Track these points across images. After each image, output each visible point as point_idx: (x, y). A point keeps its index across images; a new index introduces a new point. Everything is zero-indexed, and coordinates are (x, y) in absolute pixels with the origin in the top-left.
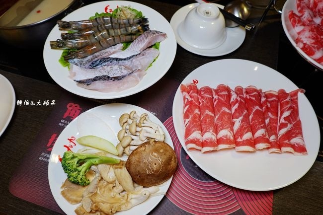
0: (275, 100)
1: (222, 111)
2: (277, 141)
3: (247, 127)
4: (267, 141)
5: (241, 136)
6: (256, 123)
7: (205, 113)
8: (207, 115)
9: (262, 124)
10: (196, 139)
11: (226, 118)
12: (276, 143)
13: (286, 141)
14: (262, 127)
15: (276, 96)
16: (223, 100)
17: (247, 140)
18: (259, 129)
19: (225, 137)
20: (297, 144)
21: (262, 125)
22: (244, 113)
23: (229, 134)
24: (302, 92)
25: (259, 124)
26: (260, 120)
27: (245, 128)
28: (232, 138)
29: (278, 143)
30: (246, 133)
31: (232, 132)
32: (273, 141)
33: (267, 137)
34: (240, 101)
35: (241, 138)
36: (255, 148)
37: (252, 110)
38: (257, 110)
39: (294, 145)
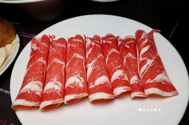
0: (133, 42)
1: (73, 57)
2: (139, 83)
3: (101, 70)
4: (127, 83)
5: (94, 80)
6: (111, 65)
7: (53, 61)
8: (55, 63)
9: (119, 65)
10: (30, 91)
11: (75, 64)
12: (138, 85)
13: (149, 81)
14: (119, 69)
15: (133, 39)
16: (75, 46)
17: (100, 85)
18: (115, 71)
19: (72, 86)
20: (164, 81)
21: (119, 67)
22: (99, 56)
23: (77, 80)
24: (157, 32)
25: (115, 66)
26: (117, 62)
27: (98, 72)
28: (81, 85)
29: (141, 85)
30: (99, 76)
31: (82, 79)
32: (134, 82)
33: (126, 78)
34: (95, 46)
35: (93, 84)
36: (113, 94)
37: (107, 53)
38: (113, 53)
39: (161, 82)
